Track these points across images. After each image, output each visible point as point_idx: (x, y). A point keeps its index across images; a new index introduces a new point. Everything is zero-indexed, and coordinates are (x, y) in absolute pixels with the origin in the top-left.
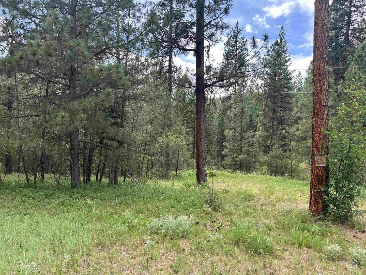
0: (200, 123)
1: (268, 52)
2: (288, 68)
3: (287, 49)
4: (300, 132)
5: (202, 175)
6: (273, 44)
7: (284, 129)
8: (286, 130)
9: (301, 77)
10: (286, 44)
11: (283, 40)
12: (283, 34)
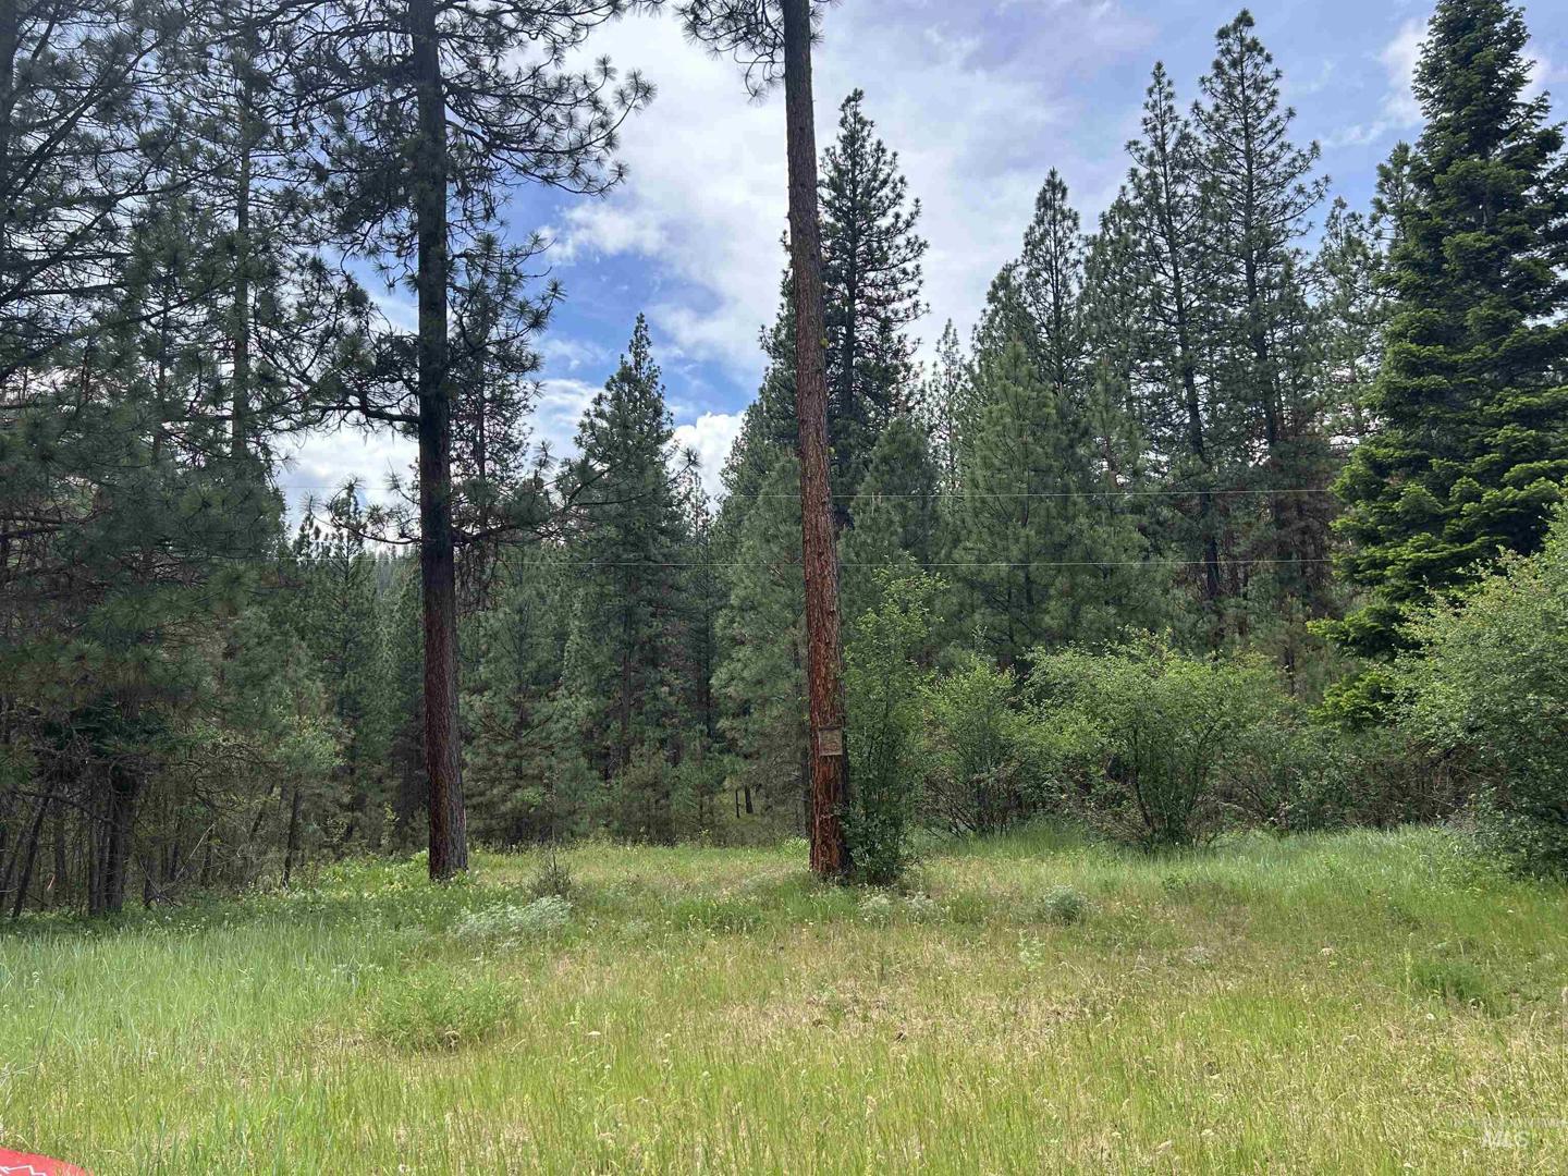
0: (441, 665)
1: (599, 404)
2: (667, 464)
3: (660, 395)
4: (741, 685)
5: (451, 848)
6: (615, 377)
7: (662, 683)
8: (669, 686)
9: (703, 491)
10: (656, 380)
11: (645, 365)
12: (644, 342)
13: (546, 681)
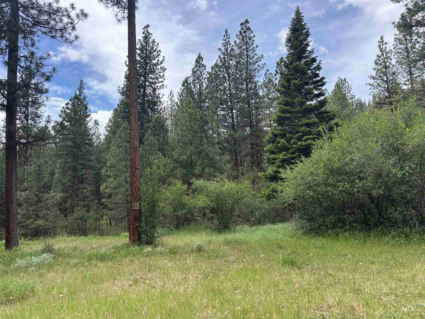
0: (11, 183)
1: (67, 105)
2: (88, 124)
3: (87, 104)
4: (110, 189)
6: (73, 97)
7: (85, 188)
8: (87, 189)
9: (99, 132)
10: (86, 99)
11: (82, 95)
12: (82, 88)
13: (47, 188)
